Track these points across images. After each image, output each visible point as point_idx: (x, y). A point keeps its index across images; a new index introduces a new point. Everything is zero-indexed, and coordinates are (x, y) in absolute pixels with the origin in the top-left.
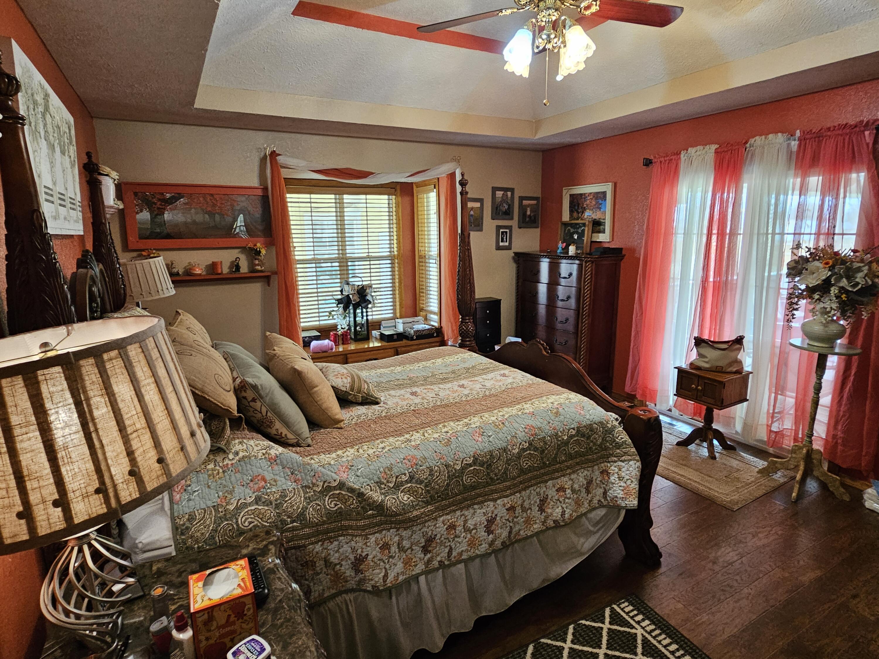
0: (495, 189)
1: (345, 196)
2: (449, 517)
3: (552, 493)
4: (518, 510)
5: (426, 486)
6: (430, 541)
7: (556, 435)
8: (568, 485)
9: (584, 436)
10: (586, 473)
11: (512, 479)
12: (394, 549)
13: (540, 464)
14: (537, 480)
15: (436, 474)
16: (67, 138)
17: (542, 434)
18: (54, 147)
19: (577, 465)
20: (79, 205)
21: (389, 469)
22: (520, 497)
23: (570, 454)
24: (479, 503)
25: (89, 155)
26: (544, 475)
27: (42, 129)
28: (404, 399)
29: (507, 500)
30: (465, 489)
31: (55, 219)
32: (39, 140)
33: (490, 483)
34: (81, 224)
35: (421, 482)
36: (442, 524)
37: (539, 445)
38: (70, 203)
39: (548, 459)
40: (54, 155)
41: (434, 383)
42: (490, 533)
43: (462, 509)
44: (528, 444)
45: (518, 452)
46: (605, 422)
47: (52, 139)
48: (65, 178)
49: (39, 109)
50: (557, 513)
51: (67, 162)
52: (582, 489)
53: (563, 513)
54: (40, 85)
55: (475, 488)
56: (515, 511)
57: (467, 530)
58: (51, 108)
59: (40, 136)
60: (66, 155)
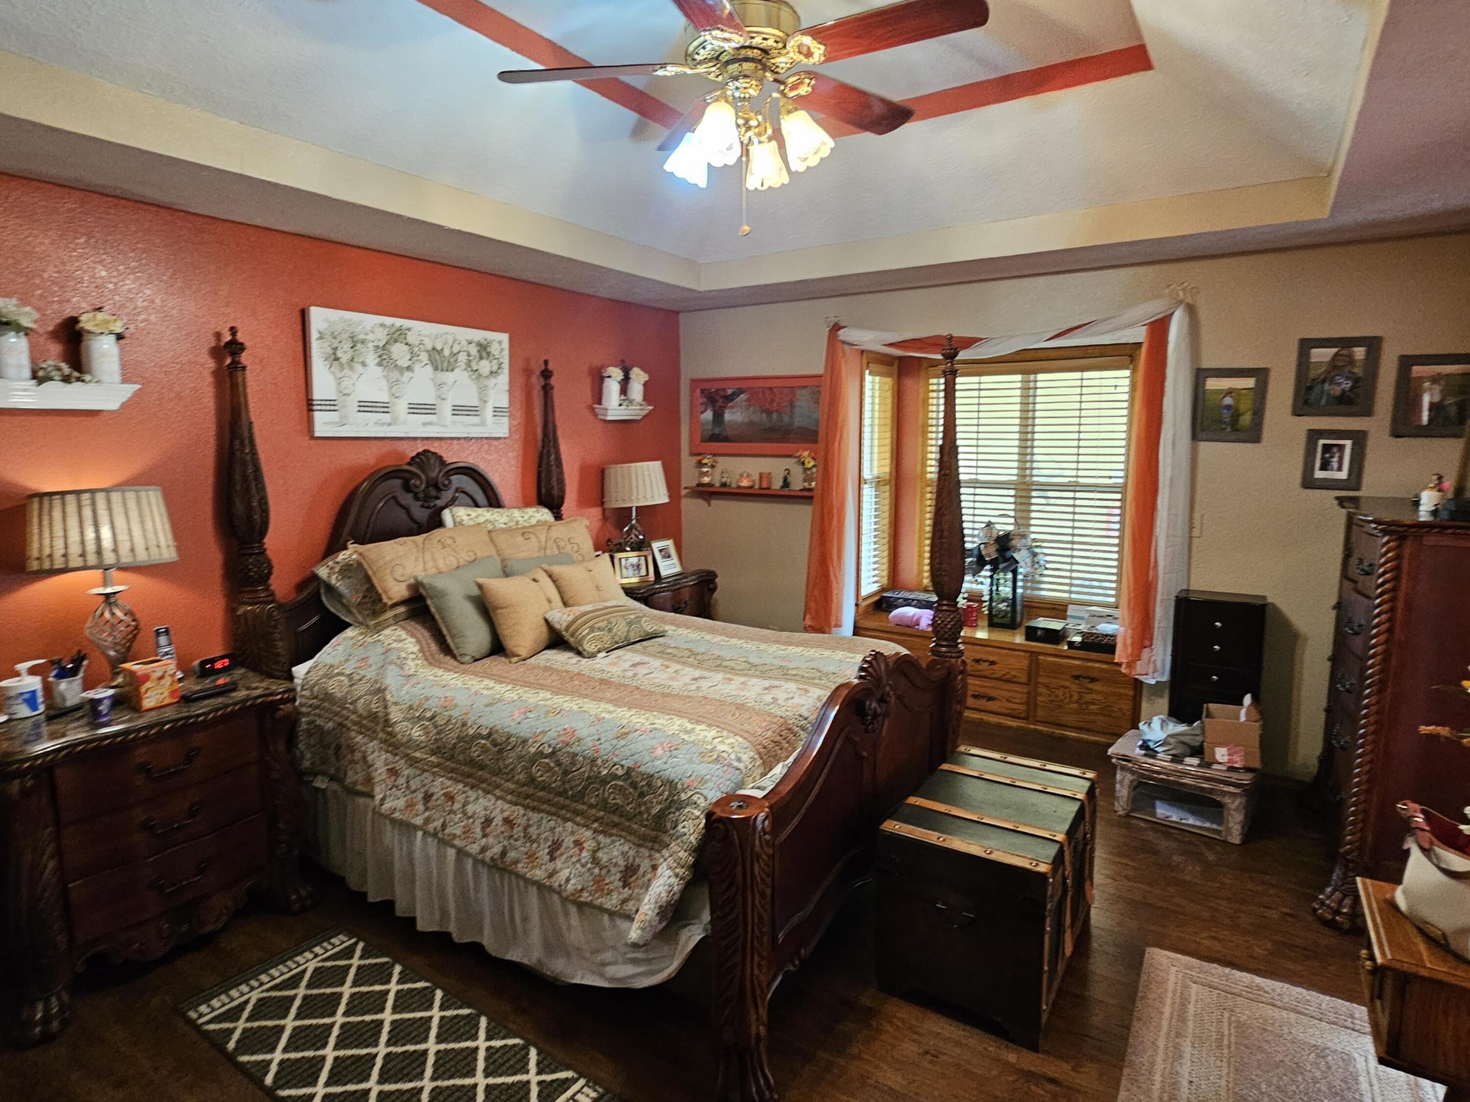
0: (1306, 345)
1: (1040, 376)
2: (449, 783)
3: (569, 841)
4: (518, 831)
5: (438, 733)
6: (428, 797)
7: (593, 761)
8: (589, 845)
9: (635, 788)
10: (626, 848)
11: (517, 783)
12: (402, 781)
13: (560, 787)
14: (553, 810)
15: (450, 727)
16: (469, 355)
17: (576, 749)
18: (409, 368)
19: (616, 825)
20: (497, 410)
21: (427, 699)
22: (524, 815)
23: (605, 801)
24: (484, 790)
25: (546, 362)
26: (563, 807)
27: (371, 359)
28: (612, 664)
29: (506, 806)
30: (471, 762)
31: (389, 424)
32: (358, 368)
33: (498, 772)
34: (500, 427)
35: (436, 727)
36: (440, 785)
37: (566, 760)
38: (458, 410)
39: (572, 789)
40: (408, 375)
41: (699, 665)
42: (485, 836)
43: (466, 784)
44: (551, 750)
45: (535, 754)
46: (679, 786)
47: (404, 362)
48: (445, 389)
49: (370, 345)
50: (564, 874)
51: (459, 376)
52: (613, 870)
53: (568, 880)
54: (382, 325)
55: (482, 767)
56: (512, 828)
57: (465, 813)
58: (411, 338)
59: (364, 364)
60: (456, 370)
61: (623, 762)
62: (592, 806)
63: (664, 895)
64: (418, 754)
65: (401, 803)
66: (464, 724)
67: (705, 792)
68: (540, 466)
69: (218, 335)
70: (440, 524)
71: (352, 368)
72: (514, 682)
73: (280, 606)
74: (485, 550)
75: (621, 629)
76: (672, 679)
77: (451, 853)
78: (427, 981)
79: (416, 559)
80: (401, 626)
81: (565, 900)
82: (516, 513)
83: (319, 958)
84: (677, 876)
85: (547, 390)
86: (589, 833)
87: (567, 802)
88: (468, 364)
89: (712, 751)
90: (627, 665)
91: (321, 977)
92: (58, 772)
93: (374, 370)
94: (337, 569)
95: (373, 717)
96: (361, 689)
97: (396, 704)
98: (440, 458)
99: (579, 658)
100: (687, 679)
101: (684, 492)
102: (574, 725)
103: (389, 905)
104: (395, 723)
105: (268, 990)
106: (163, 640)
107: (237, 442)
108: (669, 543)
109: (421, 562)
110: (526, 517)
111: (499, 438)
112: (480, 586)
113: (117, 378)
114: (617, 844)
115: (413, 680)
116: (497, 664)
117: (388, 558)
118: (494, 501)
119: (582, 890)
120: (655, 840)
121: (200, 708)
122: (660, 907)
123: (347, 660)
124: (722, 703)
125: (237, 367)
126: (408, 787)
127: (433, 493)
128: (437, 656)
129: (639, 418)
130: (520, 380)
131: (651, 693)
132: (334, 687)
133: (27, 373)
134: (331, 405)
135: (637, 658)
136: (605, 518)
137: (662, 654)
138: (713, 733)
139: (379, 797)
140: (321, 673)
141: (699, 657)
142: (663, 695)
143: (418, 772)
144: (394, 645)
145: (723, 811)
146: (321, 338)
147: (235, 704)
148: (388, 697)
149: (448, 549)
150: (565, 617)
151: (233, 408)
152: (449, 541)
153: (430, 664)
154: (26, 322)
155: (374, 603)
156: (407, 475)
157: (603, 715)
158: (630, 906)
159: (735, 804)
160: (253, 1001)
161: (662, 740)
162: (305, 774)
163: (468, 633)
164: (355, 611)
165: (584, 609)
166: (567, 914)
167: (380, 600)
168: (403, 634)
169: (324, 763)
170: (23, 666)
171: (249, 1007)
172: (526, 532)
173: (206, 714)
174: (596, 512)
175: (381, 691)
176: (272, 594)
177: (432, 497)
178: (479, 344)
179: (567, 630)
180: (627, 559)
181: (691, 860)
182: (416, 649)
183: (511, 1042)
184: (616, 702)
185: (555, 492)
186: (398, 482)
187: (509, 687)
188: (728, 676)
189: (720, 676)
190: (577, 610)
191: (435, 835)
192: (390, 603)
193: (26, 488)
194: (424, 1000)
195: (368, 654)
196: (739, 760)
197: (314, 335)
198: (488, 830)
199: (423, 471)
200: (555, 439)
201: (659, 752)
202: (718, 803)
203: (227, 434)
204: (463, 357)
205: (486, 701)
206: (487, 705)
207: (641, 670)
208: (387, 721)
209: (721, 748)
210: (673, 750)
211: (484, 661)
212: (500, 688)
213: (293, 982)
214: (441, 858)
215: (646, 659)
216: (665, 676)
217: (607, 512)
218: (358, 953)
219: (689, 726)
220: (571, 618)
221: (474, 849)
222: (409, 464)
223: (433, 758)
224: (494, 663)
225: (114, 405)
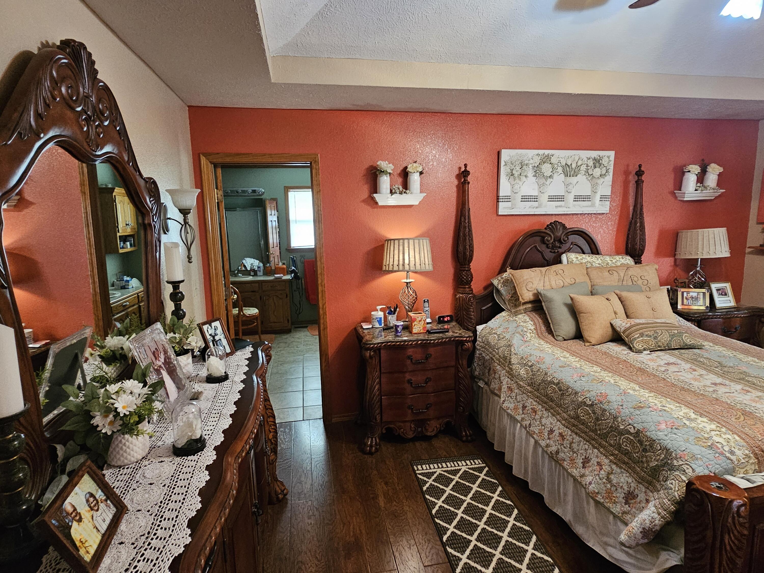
2: (535, 403)
3: (594, 461)
4: (566, 443)
5: (532, 375)
6: (524, 407)
7: (615, 418)
8: (606, 468)
9: (641, 445)
10: (630, 480)
11: (569, 415)
12: (514, 394)
13: (593, 426)
14: (587, 438)
15: (539, 373)
16: (587, 166)
17: (605, 407)
18: (551, 177)
19: (624, 463)
20: (603, 198)
21: (531, 355)
22: (571, 435)
23: (620, 446)
24: (552, 413)
25: (640, 166)
26: (594, 439)
27: (530, 173)
28: (652, 360)
29: (561, 426)
30: (547, 396)
31: (537, 208)
32: (523, 178)
33: (560, 406)
34: (605, 208)
35: (532, 371)
36: (531, 403)
37: (599, 412)
38: (577, 198)
39: (600, 430)
40: (549, 180)
41: (723, 375)
42: (549, 438)
43: (543, 407)
44: (591, 403)
45: (581, 402)
46: (674, 455)
47: (548, 173)
48: (570, 187)
49: (530, 166)
50: (589, 479)
51: (581, 178)
52: (619, 490)
53: (590, 483)
54: (538, 155)
55: (552, 401)
56: (563, 440)
57: (541, 422)
58: (553, 160)
59: (526, 176)
60: (579, 176)
61: (635, 425)
62: (611, 445)
63: (647, 522)
64: (521, 383)
65: (512, 406)
66: (546, 374)
67: (694, 466)
68: (629, 230)
69: (460, 168)
70: (560, 262)
71: (520, 179)
72: (581, 357)
73: (474, 296)
74: (582, 278)
75: (665, 338)
76: (695, 380)
77: (532, 441)
78: (512, 501)
79: (540, 280)
80: (527, 314)
81: (588, 494)
82: (608, 259)
83: (468, 467)
84: (659, 514)
85: (639, 184)
86: (607, 461)
87: (596, 437)
88: (587, 171)
89: (708, 439)
90: (662, 363)
91: (466, 476)
92: (382, 352)
93: (531, 179)
94: (502, 281)
95: (505, 358)
96: (502, 343)
97: (515, 354)
98: (564, 226)
99: (630, 352)
100: (708, 383)
101: (748, 250)
102: (607, 391)
103: (502, 454)
104: (513, 364)
105: (444, 471)
106: (426, 305)
107: (463, 218)
108: (727, 286)
109: (542, 281)
110: (614, 261)
111: (603, 214)
112: (572, 299)
113: (419, 191)
114: (624, 475)
115: (527, 344)
116: (576, 345)
117: (525, 278)
118: (595, 251)
119: (598, 493)
120: (650, 483)
121: (433, 337)
122: (644, 528)
123: (499, 327)
124: (730, 407)
125: (466, 183)
126: (516, 399)
127: (558, 244)
128: (544, 334)
129: (713, 198)
130: (621, 178)
131: (673, 385)
132: (492, 339)
133: (389, 191)
134: (508, 199)
135: (672, 360)
136: (676, 264)
137: (694, 361)
138: (713, 426)
139: (502, 399)
140: (487, 331)
141: (726, 369)
142: (683, 389)
143: (521, 393)
144: (522, 324)
145: (701, 485)
146: (506, 165)
147: (447, 338)
148: (512, 350)
149: (559, 276)
150: (624, 324)
151: (462, 201)
152: (561, 272)
153: (539, 337)
154: (389, 171)
155: (516, 301)
156: (542, 234)
157: (629, 391)
158: (627, 517)
159: (714, 484)
160: (437, 473)
161: (667, 419)
162: (475, 377)
163: (563, 324)
164: (507, 303)
165: (638, 321)
166: (588, 503)
167: (519, 299)
168: (527, 319)
169: (483, 375)
170: (379, 307)
171: (435, 475)
172: (610, 270)
173: (434, 340)
174: (669, 261)
175: (510, 346)
176: (472, 290)
177: (557, 247)
178: (595, 159)
179: (624, 332)
180: (688, 293)
181: (672, 508)
182: (533, 328)
183: (546, 558)
184: (642, 386)
185: (638, 247)
186: (538, 239)
187: (577, 359)
188: (747, 388)
189: (739, 387)
190: (633, 321)
191: (525, 428)
192: (523, 301)
193: (386, 237)
194: (508, 512)
195: (509, 326)
196: (732, 453)
197: (502, 163)
198: (551, 436)
199: (553, 232)
200: (641, 214)
201: (663, 426)
202: (699, 478)
203: (460, 214)
204: (583, 168)
205: (561, 364)
206: (560, 367)
207: (672, 368)
208: (510, 362)
209: (717, 439)
210: (674, 428)
211: (569, 341)
212: (572, 359)
213: (455, 472)
214: (527, 441)
215: (679, 362)
216: (690, 376)
217: (678, 261)
218: (484, 472)
219: (693, 416)
220: (628, 325)
221: (543, 443)
222: (546, 229)
223: (528, 388)
224: (575, 344)
225: (416, 203)
